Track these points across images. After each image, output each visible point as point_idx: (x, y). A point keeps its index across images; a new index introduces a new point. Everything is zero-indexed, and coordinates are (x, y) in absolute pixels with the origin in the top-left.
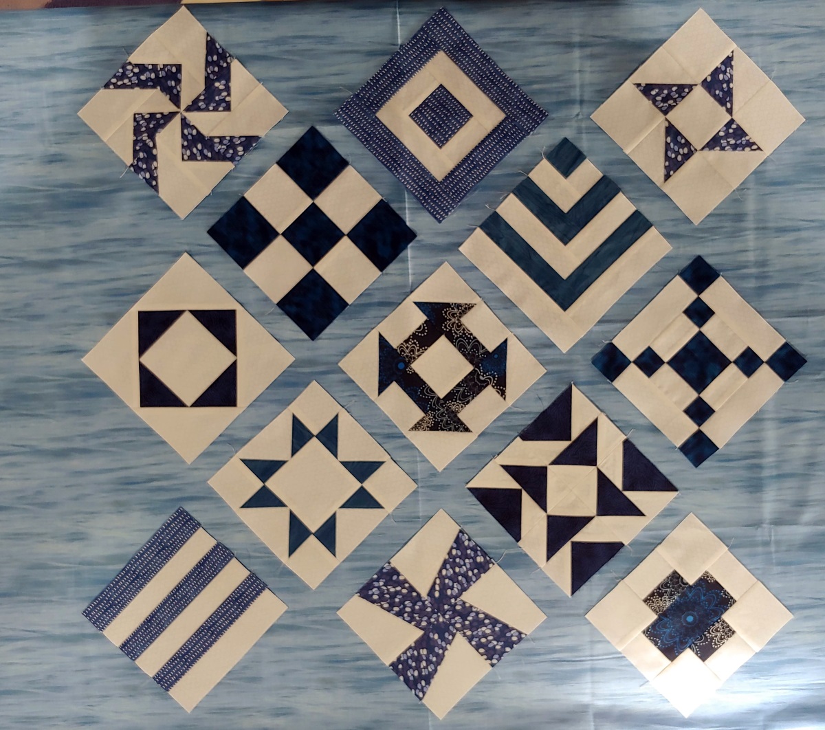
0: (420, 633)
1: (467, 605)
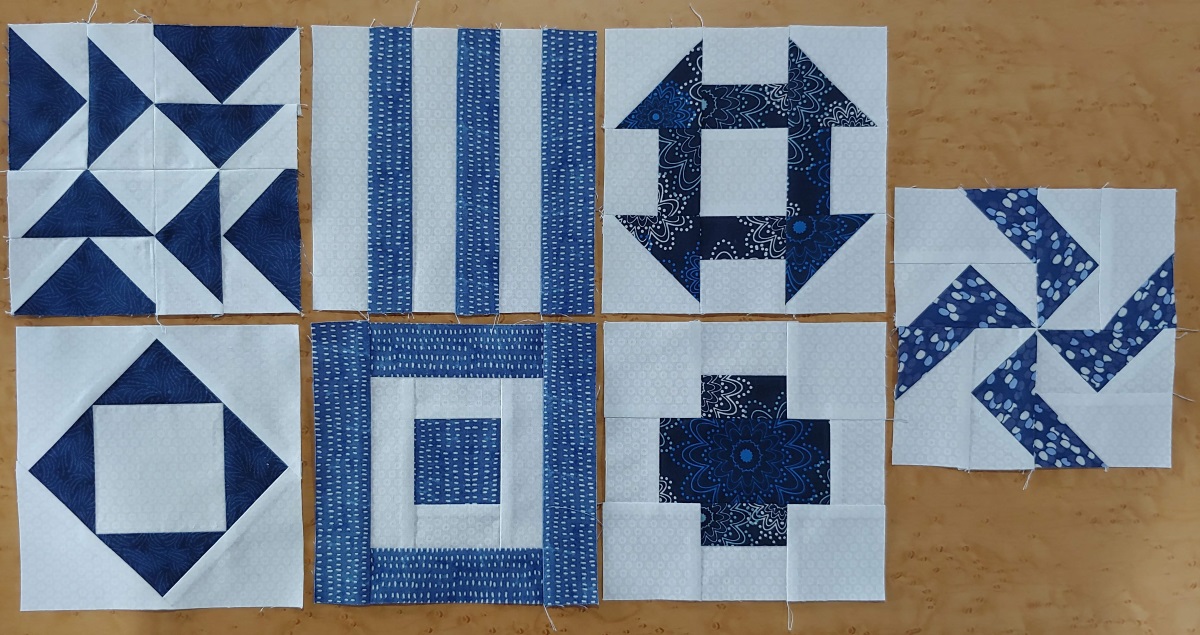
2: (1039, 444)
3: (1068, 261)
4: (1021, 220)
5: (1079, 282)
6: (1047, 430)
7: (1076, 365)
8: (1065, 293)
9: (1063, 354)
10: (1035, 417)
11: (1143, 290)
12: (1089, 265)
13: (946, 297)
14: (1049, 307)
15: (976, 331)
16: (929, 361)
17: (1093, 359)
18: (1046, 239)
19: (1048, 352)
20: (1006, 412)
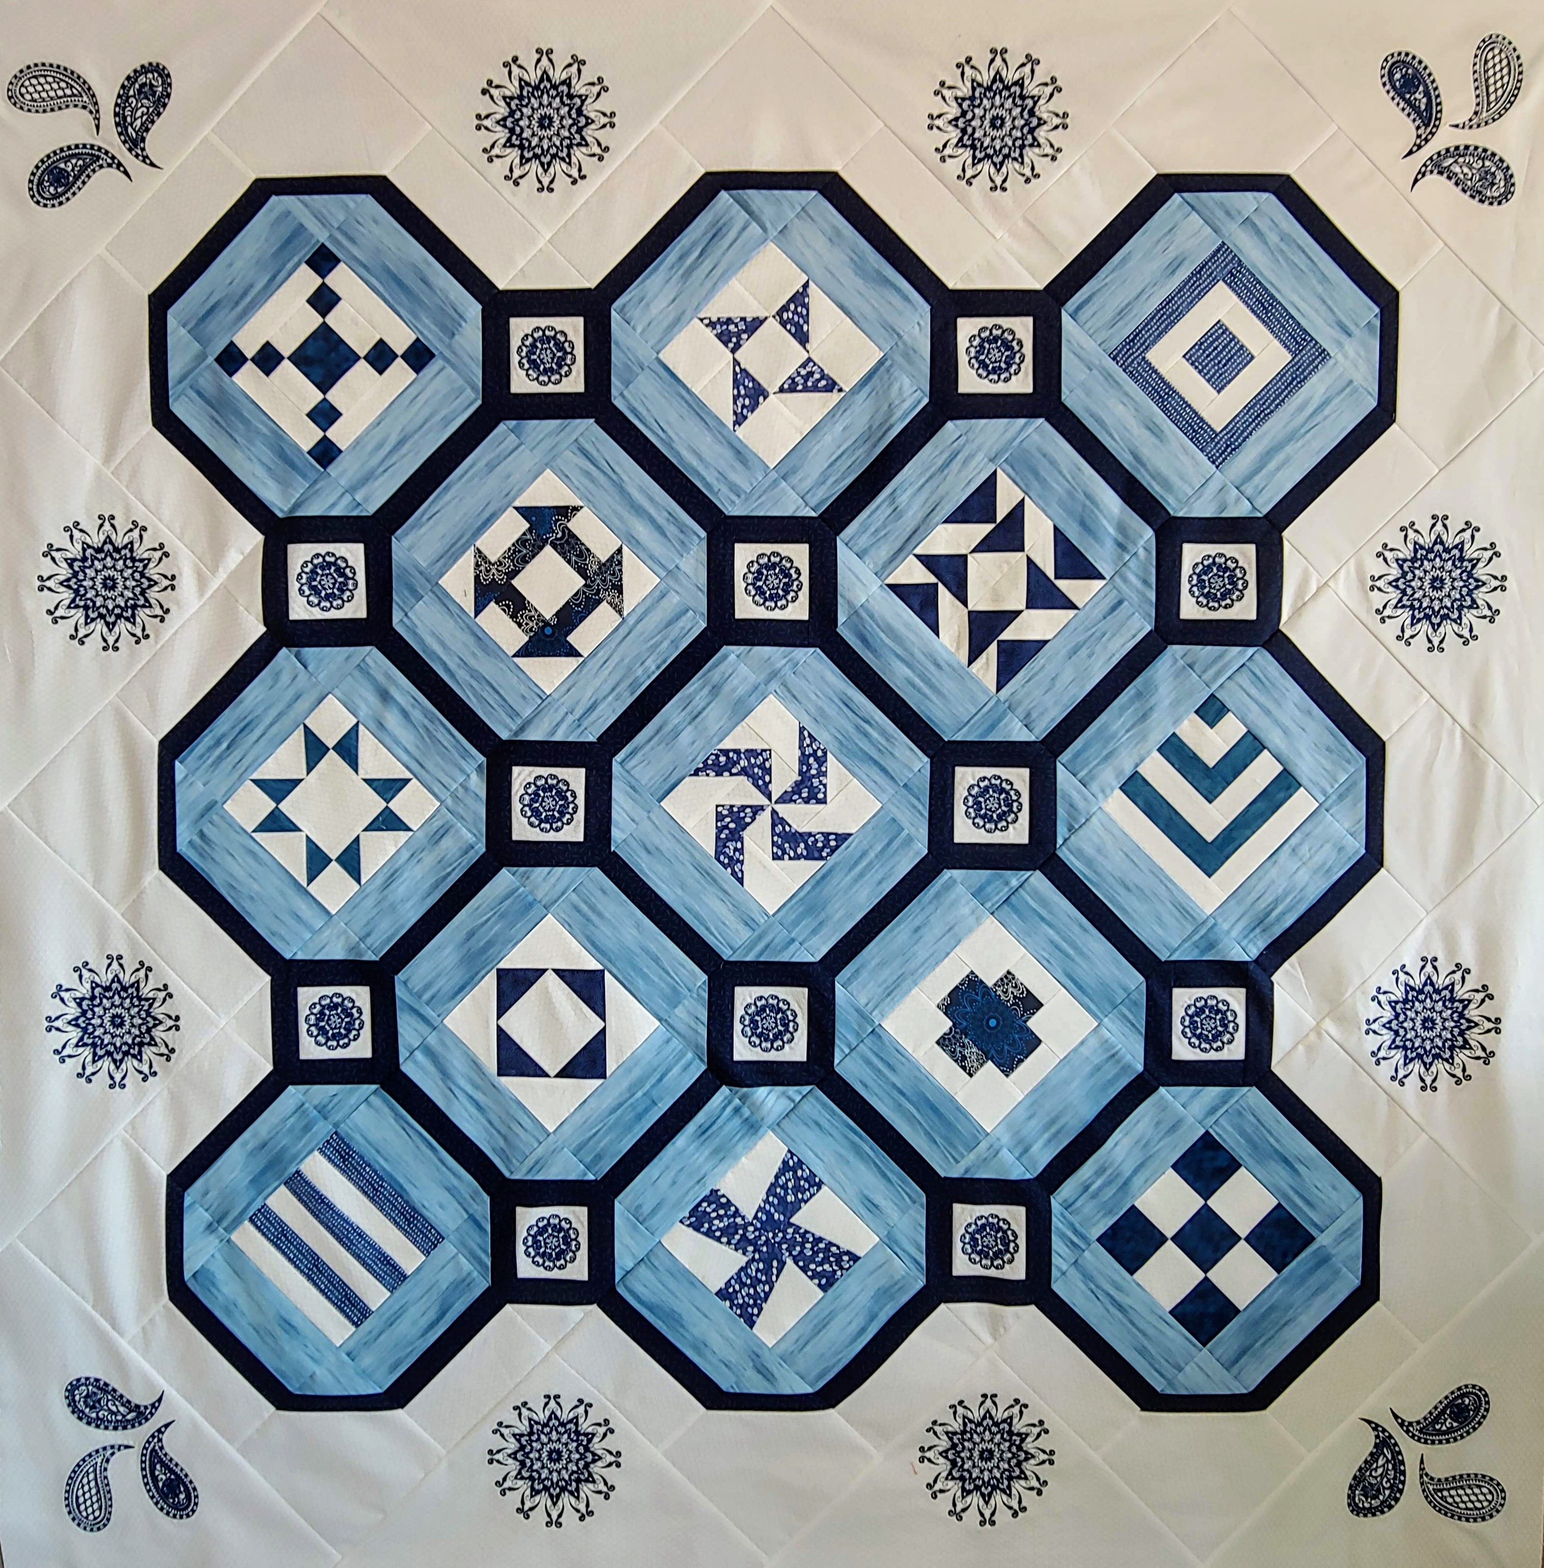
0: (792, 1220)
1: (740, 1251)
2: (820, 753)
3: (728, 820)
4: (731, 858)
5: (732, 806)
6: (810, 755)
7: (769, 771)
8: (743, 808)
9: (770, 782)
10: (809, 766)
11: (708, 775)
12: (720, 809)
13: (798, 857)
14: (757, 810)
15: (801, 830)
16: (832, 837)
17: (759, 767)
18: (728, 839)
19: (777, 790)
20: (820, 781)
